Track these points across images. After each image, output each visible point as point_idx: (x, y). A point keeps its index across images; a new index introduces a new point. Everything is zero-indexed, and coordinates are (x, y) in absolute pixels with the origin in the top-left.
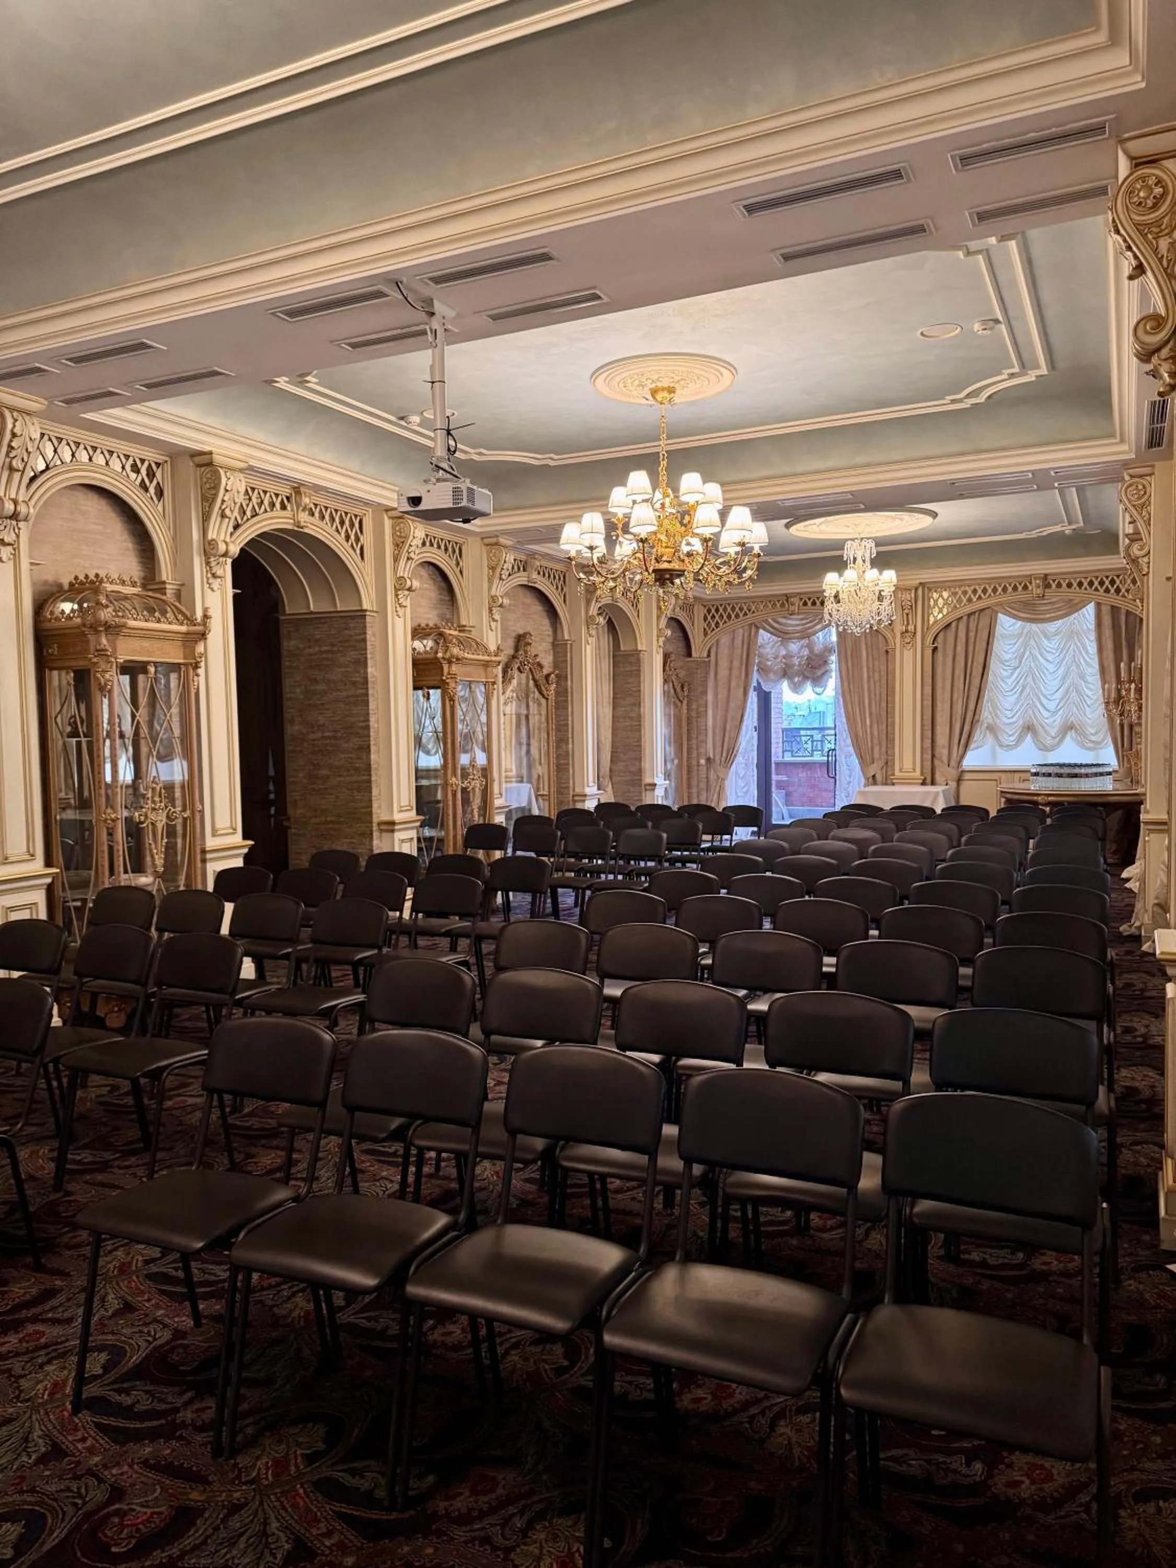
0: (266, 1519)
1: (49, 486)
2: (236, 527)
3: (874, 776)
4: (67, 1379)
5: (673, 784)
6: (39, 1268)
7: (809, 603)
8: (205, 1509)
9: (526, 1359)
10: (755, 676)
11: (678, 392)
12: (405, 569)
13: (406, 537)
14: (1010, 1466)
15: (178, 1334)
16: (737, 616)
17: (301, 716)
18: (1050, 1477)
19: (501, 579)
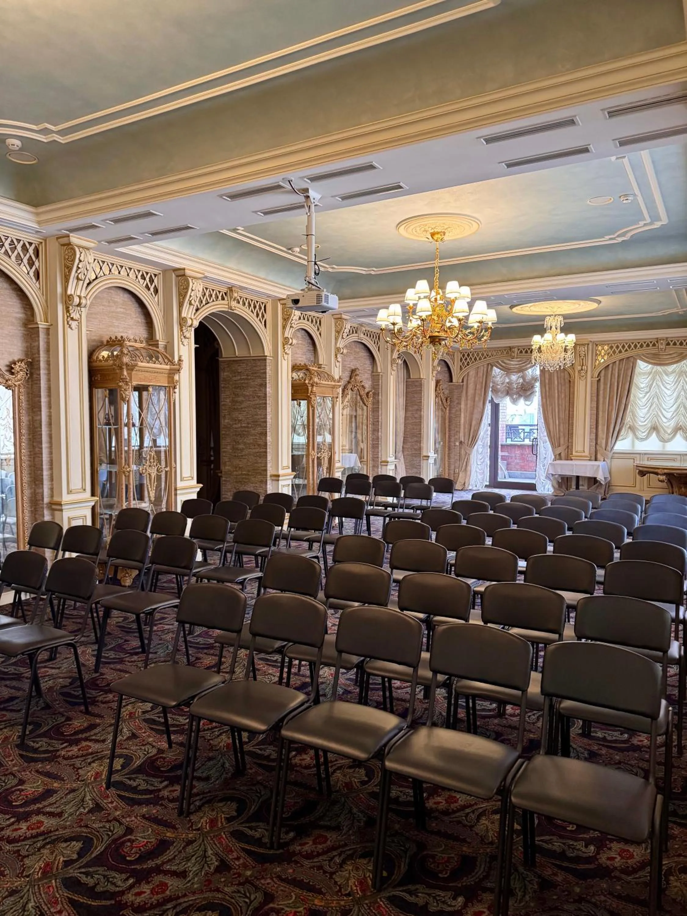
0: (205, 849)
1: (97, 287)
2: (197, 310)
3: (560, 454)
4: (103, 770)
5: (439, 457)
6: (87, 712)
7: (524, 352)
8: (174, 842)
9: (345, 776)
10: (490, 394)
11: (447, 234)
12: (289, 333)
13: (290, 315)
14: (610, 849)
15: (161, 751)
16: (480, 359)
17: (229, 414)
18: (632, 856)
19: (343, 338)
